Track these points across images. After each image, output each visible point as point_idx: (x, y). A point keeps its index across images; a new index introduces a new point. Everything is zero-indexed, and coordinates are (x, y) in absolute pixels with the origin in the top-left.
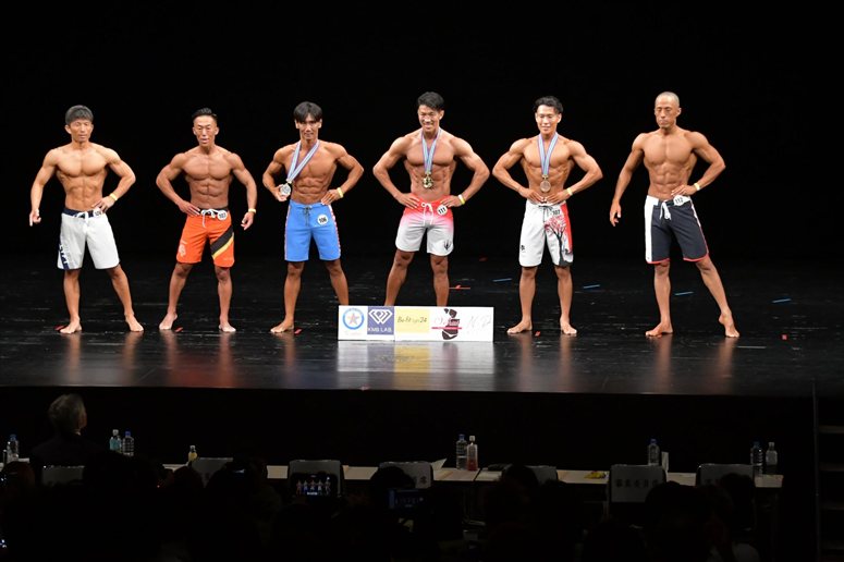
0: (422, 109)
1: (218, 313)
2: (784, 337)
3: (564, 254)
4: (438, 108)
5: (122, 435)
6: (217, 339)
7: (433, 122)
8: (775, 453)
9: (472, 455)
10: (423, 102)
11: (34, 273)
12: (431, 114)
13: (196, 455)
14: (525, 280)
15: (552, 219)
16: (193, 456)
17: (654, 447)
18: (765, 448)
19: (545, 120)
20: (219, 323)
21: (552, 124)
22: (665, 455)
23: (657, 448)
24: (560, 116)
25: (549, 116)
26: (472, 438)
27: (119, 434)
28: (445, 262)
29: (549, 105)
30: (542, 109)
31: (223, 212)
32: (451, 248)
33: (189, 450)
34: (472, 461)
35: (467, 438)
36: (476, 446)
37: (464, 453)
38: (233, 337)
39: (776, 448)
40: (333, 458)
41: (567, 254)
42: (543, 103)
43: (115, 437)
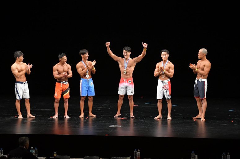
0: (124, 51)
1: (64, 112)
2: (232, 121)
3: (168, 96)
4: (129, 51)
5: (34, 149)
6: (64, 120)
7: (127, 55)
8: (230, 156)
9: (139, 155)
10: (124, 49)
11: (9, 100)
12: (126, 53)
13: (56, 155)
14: (159, 103)
15: (165, 86)
16: (55, 155)
17: (193, 154)
18: (227, 154)
19: (164, 56)
20: (64, 115)
21: (166, 57)
22: (197, 156)
23: (194, 154)
24: (168, 55)
25: (165, 55)
26: (139, 150)
27: (33, 148)
28: (132, 97)
29: (165, 52)
30: (163, 53)
31: (67, 82)
32: (134, 93)
33: (54, 153)
34: (138, 157)
35: (137, 150)
36: (140, 153)
37: (136, 155)
38: (69, 120)
39: (230, 154)
40: (97, 156)
41: (169, 96)
42: (163, 51)
43: (32, 149)
